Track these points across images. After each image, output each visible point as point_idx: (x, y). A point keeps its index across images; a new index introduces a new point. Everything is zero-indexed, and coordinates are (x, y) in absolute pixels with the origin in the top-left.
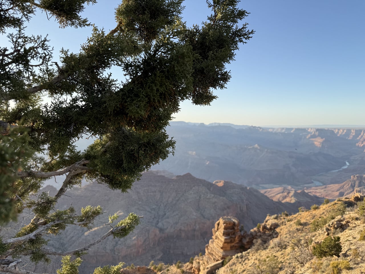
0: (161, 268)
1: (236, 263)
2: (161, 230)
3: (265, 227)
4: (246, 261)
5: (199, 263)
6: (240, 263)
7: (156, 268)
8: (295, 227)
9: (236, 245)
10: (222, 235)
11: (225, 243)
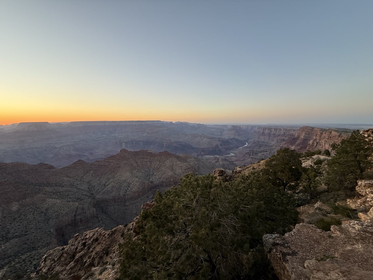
2: (152, 182)
10: (217, 176)
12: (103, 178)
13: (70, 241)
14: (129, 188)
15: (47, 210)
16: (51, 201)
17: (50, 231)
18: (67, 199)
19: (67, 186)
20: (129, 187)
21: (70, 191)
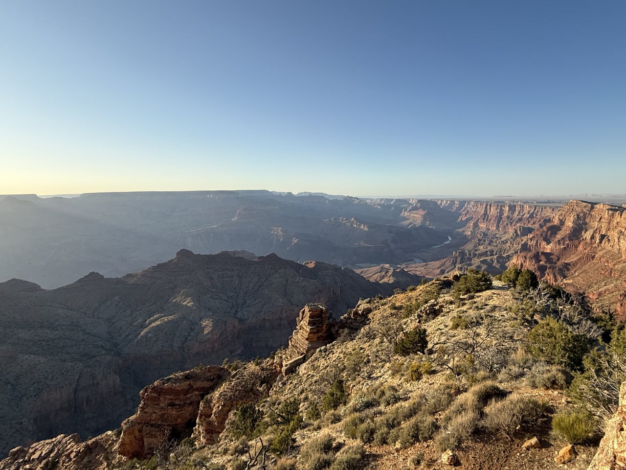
0: (237, 366)
1: (319, 358)
2: (241, 321)
3: (356, 313)
4: (331, 355)
5: (281, 357)
6: (324, 357)
7: (230, 366)
8: (389, 311)
9: (323, 334)
10: (307, 324)
11: (310, 333)
12: (138, 311)
14: (192, 334)
15: (18, 377)
16: (27, 359)
17: (21, 423)
18: (60, 354)
19: (63, 327)
20: (193, 330)
21: (68, 337)
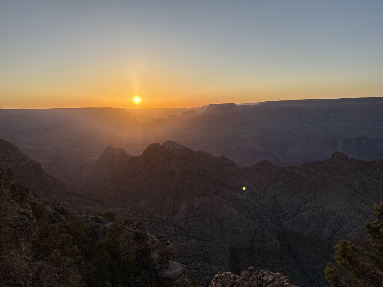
13: (243, 272)
14: (341, 230)
15: (223, 218)
17: (224, 248)
20: (342, 227)
21: (249, 202)
